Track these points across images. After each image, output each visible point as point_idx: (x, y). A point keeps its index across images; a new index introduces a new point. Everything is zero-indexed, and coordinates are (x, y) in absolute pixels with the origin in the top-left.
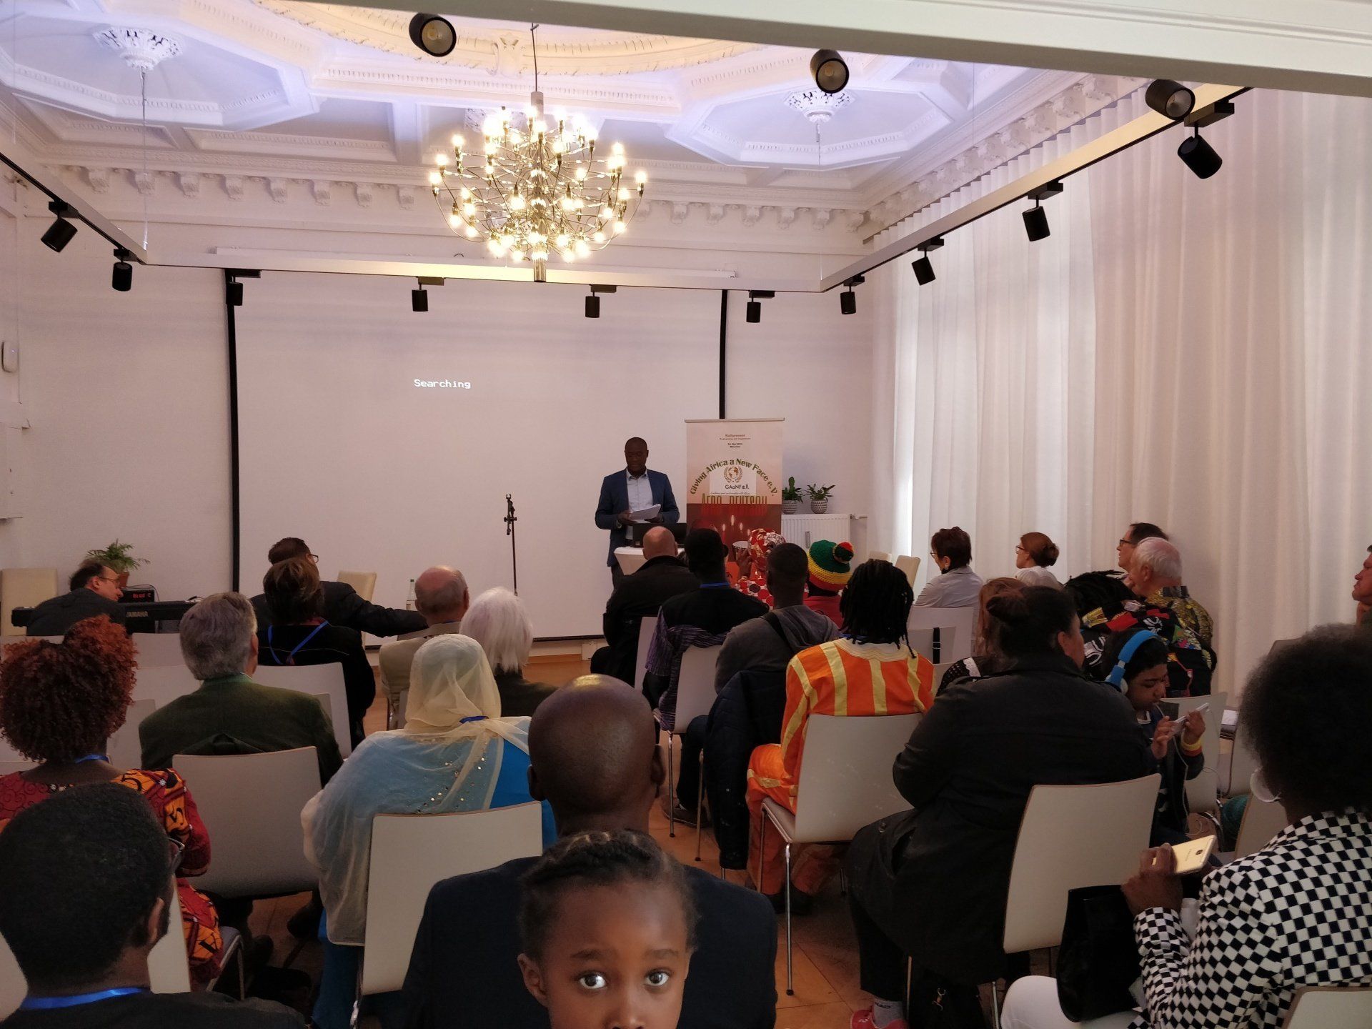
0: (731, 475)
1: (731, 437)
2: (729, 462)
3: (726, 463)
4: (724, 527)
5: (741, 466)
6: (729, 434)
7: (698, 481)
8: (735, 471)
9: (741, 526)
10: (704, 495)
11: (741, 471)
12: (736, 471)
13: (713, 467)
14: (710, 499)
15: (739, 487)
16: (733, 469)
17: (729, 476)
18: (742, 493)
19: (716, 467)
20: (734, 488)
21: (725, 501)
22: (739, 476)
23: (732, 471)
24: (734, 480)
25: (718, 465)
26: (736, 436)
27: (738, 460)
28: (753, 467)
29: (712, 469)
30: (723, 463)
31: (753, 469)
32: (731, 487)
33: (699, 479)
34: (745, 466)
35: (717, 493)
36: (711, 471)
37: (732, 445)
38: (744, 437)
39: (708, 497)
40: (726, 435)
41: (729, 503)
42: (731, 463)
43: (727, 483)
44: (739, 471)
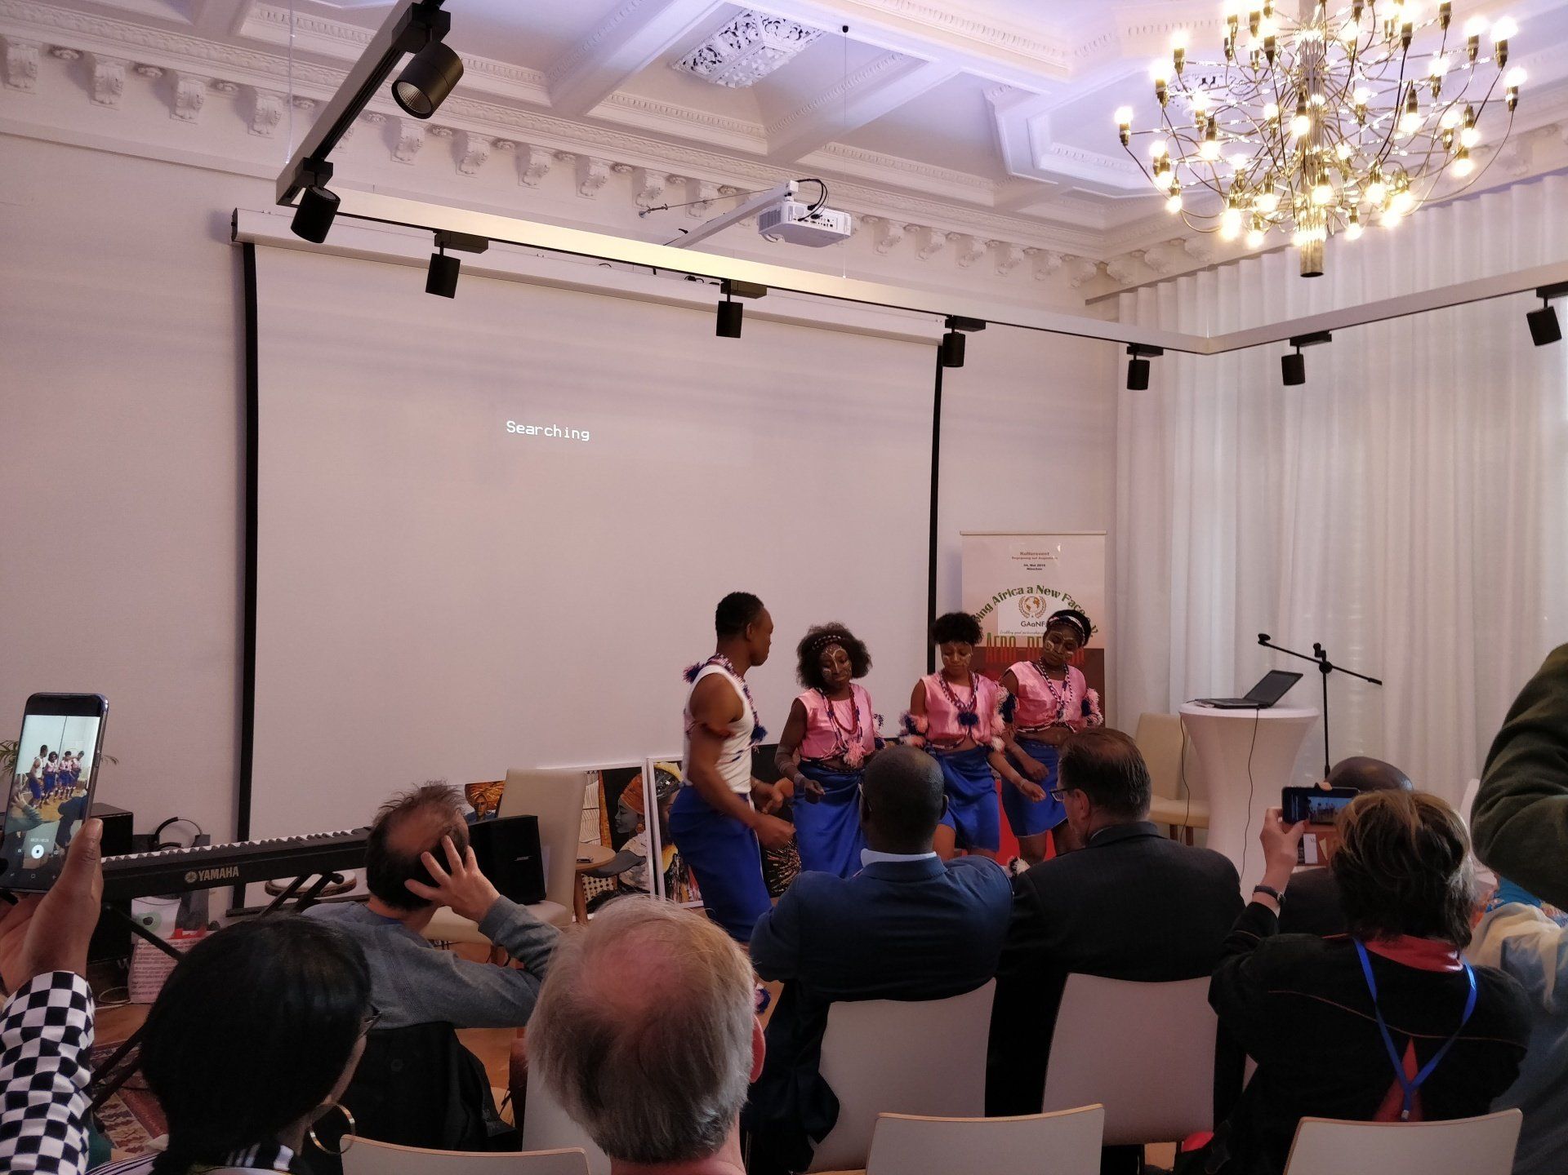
0: (1029, 607)
1: (1025, 556)
2: (1025, 590)
3: (1021, 591)
5: (1043, 595)
6: (1025, 552)
8: (1034, 602)
11: (1044, 602)
12: (1037, 602)
13: (1003, 596)
14: (999, 640)
16: (1032, 600)
17: (1026, 609)
19: (1007, 596)
20: (1034, 625)
21: (1021, 643)
22: (1040, 608)
23: (1030, 603)
24: (1034, 614)
25: (1011, 593)
26: (1037, 554)
27: (1038, 587)
28: (1062, 596)
29: (999, 599)
30: (1017, 591)
31: (1063, 600)
32: (1029, 624)
33: (981, 612)
34: (1051, 595)
35: (1009, 632)
36: (999, 601)
37: (1030, 567)
38: (1044, 556)
39: (995, 637)
40: (1021, 553)
41: (1026, 646)
42: (1028, 592)
43: (1025, 619)
44: (1041, 603)
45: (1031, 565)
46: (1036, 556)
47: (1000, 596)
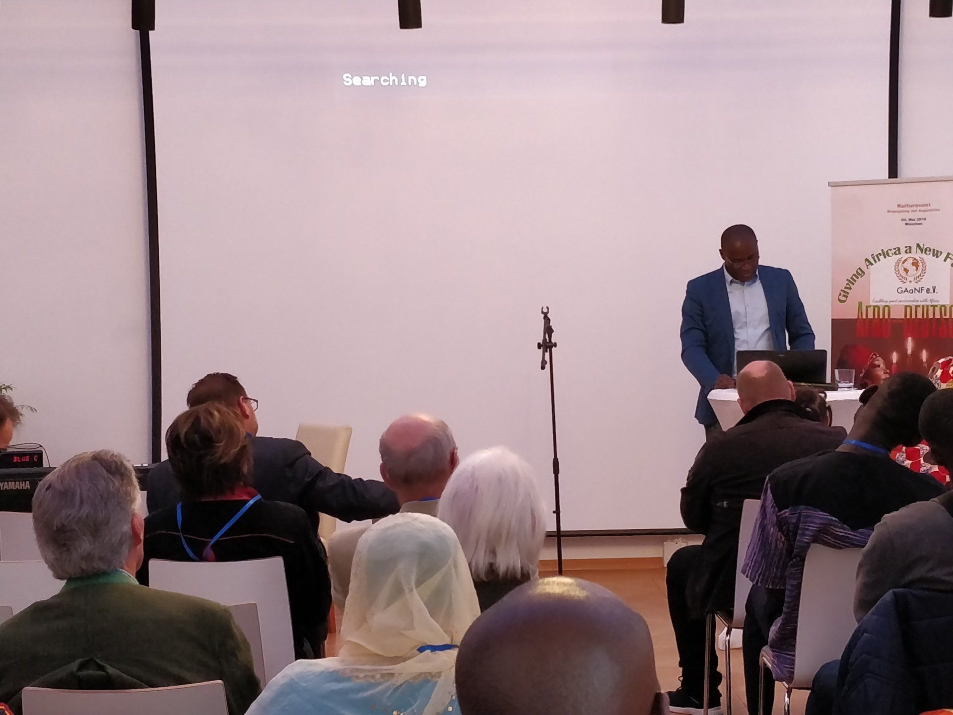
0: (906, 270)
1: (905, 209)
2: (903, 250)
3: (898, 251)
4: (895, 357)
5: (923, 255)
6: (904, 203)
7: (851, 282)
8: (913, 264)
9: (924, 355)
10: (860, 304)
11: (924, 263)
12: (915, 264)
13: (876, 258)
14: (870, 310)
15: (920, 290)
16: (911, 261)
17: (903, 273)
18: (926, 301)
19: (882, 257)
20: (911, 292)
21: (898, 314)
22: (919, 272)
23: (908, 265)
24: (912, 279)
25: (886, 254)
26: (917, 206)
27: (918, 245)
28: (944, 256)
29: (873, 262)
30: (893, 251)
31: (945, 260)
32: (906, 290)
33: (852, 278)
34: (931, 255)
35: (881, 301)
36: (872, 264)
37: (908, 222)
38: (929, 208)
39: (867, 307)
40: (899, 206)
41: (903, 317)
42: (906, 252)
43: (900, 284)
44: (920, 264)
45: (910, 220)
46: (914, 208)
47: (873, 258)
